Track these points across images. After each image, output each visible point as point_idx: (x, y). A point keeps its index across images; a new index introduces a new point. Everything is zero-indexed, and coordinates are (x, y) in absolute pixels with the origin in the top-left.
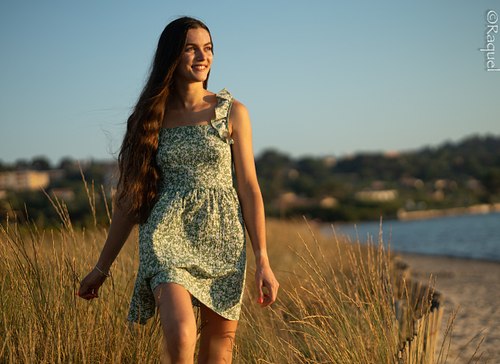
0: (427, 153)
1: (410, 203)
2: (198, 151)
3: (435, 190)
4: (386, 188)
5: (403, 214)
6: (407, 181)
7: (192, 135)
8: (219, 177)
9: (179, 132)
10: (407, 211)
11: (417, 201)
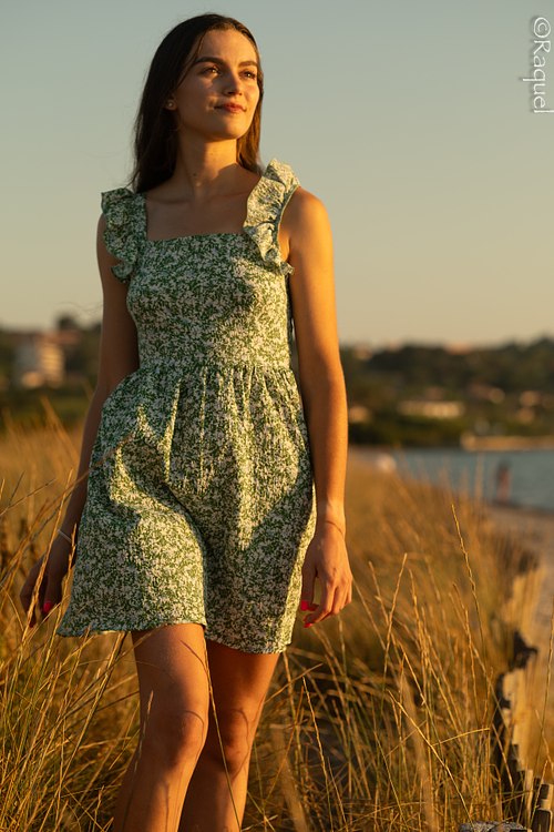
0: (512, 351)
1: (481, 425)
2: (211, 285)
3: (519, 407)
4: (446, 399)
5: (469, 442)
6: (480, 391)
7: (201, 254)
8: (257, 342)
9: (177, 248)
10: (477, 435)
11: (492, 421)
